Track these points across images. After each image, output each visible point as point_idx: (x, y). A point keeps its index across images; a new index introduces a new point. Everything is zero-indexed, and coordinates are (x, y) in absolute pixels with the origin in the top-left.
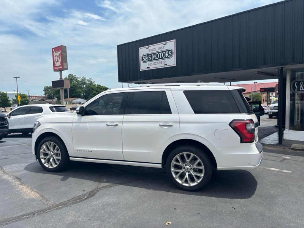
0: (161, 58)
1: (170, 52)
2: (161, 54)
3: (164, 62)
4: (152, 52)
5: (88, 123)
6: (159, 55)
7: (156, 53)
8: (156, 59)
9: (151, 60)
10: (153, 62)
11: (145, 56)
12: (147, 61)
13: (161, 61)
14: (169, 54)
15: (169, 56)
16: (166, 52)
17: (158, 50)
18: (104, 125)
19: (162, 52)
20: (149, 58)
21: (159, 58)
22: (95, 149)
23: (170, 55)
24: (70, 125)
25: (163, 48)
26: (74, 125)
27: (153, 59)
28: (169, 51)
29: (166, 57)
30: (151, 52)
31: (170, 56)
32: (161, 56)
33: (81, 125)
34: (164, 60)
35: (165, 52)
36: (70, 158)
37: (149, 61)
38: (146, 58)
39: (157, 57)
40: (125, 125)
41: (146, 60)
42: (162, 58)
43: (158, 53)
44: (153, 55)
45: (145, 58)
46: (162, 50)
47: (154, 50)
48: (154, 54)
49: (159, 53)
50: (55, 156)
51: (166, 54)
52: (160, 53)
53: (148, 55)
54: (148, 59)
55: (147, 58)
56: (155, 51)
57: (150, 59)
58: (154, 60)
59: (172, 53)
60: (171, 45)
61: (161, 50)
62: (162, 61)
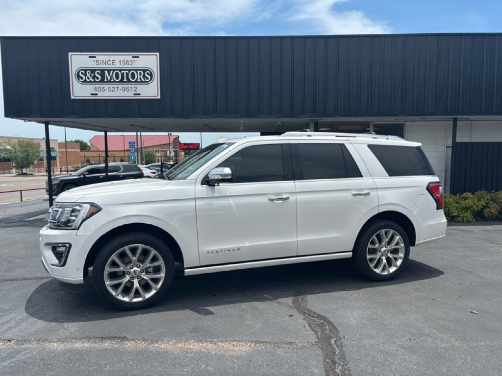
0: (125, 80)
1: (148, 73)
2: (127, 75)
3: (133, 89)
4: (104, 66)
5: (230, 199)
6: (123, 75)
7: (114, 70)
8: (115, 81)
9: (102, 81)
10: (106, 86)
11: (86, 71)
12: (90, 81)
13: (126, 86)
14: (144, 77)
15: (144, 79)
16: (139, 72)
17: (118, 65)
18: (265, 199)
19: (129, 70)
20: (94, 77)
21: (122, 81)
22: (248, 244)
23: (147, 78)
24: (192, 203)
25: (130, 63)
26: (199, 203)
27: (106, 80)
28: (144, 71)
29: (139, 80)
30: (100, 66)
31: (146, 80)
32: (125, 77)
33: (216, 202)
34: (133, 86)
35: (136, 70)
36: (186, 271)
37: (95, 81)
38: (88, 75)
39: (117, 78)
40: (300, 197)
41: (88, 78)
42: (129, 81)
43: (120, 71)
44: (106, 72)
45: (85, 75)
46: (129, 66)
47: (109, 63)
48: (109, 71)
49: (122, 72)
50: (144, 273)
51: (139, 76)
52: (125, 72)
53: (93, 71)
54: (92, 79)
55: (91, 75)
56: (111, 66)
57: (98, 78)
58: (108, 81)
59: (151, 75)
60: (150, 61)
61: (126, 66)
62: (130, 86)
